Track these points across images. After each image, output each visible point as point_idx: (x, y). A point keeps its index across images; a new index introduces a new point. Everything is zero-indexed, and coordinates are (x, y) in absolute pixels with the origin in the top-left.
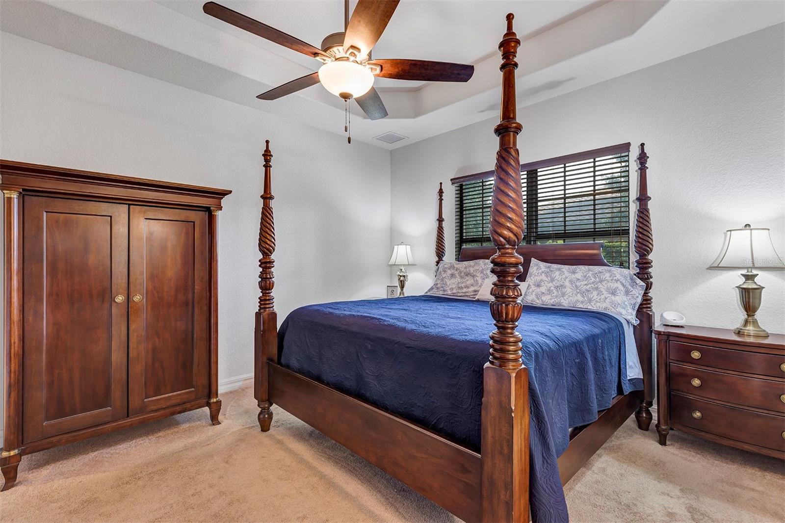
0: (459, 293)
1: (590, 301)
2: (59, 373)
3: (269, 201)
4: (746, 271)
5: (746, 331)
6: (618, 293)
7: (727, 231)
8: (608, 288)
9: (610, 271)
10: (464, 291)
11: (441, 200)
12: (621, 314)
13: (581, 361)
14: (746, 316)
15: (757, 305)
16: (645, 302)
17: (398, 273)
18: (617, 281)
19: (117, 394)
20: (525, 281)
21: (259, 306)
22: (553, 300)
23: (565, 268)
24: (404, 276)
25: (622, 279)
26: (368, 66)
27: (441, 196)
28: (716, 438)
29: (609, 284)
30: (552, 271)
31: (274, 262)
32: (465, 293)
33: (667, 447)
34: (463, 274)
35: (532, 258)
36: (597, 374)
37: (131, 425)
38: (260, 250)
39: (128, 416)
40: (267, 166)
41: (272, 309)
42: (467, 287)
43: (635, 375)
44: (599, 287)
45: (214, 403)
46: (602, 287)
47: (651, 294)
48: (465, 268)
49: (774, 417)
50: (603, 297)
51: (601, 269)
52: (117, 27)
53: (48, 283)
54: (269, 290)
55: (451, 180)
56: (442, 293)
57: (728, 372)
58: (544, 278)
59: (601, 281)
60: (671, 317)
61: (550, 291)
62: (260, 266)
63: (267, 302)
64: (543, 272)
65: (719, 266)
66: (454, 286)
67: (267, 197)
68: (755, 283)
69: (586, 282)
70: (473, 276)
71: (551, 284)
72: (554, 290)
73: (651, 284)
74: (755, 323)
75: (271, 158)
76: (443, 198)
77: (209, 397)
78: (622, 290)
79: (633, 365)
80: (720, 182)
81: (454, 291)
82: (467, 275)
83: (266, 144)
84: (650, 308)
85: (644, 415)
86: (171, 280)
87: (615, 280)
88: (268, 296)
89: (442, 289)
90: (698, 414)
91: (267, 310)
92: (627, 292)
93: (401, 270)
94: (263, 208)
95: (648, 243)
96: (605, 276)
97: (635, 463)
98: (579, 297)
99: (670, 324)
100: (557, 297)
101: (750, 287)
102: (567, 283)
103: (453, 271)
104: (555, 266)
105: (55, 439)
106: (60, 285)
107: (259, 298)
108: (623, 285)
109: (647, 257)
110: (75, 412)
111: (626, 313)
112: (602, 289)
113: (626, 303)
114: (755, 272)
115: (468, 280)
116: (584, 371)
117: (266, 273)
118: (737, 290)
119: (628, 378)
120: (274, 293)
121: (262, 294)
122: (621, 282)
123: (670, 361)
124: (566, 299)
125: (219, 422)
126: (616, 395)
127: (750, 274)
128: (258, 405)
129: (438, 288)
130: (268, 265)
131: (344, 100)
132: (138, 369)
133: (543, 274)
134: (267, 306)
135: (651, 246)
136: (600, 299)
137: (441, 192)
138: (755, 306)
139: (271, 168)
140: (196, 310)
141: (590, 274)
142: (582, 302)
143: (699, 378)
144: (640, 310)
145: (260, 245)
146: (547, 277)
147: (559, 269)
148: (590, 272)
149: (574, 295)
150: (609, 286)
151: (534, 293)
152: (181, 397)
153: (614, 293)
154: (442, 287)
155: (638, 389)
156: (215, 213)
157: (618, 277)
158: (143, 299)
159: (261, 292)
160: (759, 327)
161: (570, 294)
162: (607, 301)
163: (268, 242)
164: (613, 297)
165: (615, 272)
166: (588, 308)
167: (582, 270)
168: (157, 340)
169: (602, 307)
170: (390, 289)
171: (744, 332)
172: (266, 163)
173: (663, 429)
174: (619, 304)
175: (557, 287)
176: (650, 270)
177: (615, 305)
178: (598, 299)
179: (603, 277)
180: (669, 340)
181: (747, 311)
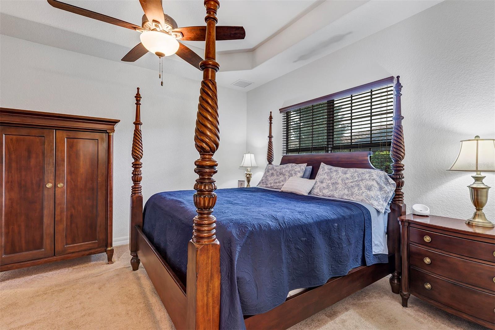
0: (274, 186)
1: (352, 194)
2: (12, 228)
3: (139, 126)
4: (476, 174)
5: (474, 223)
6: (372, 189)
7: (460, 141)
8: (366, 185)
9: (369, 173)
10: (277, 185)
11: (271, 123)
12: (373, 205)
13: (308, 239)
14: (476, 210)
15: (484, 201)
16: (397, 196)
17: (246, 172)
18: (373, 180)
19: (47, 242)
20: (314, 179)
21: (132, 192)
22: (329, 193)
23: (340, 169)
24: (250, 174)
25: (378, 179)
26: (173, 34)
27: (271, 121)
28: (442, 306)
29: (368, 182)
30: (331, 172)
31: (142, 164)
32: (278, 186)
33: (407, 308)
34: (278, 173)
35: (322, 163)
36: (332, 250)
37: (56, 260)
38: (133, 157)
39: (55, 255)
40: (138, 104)
41: (140, 194)
42: (279, 182)
43: (381, 251)
44: (360, 184)
45: (109, 250)
46: (362, 184)
47: (403, 190)
48: (280, 169)
49: (488, 295)
50: (361, 191)
51: (364, 171)
52: (50, 25)
53: (6, 175)
54: (138, 182)
55: (280, 110)
56: (265, 186)
57: (452, 254)
58: (326, 177)
59: (362, 180)
60: (418, 208)
61: (328, 186)
62: (132, 167)
63: (137, 189)
64: (326, 173)
65: (451, 169)
66: (272, 182)
67: (137, 123)
68: (483, 183)
69: (351, 181)
70: (284, 175)
71: (329, 182)
72: (331, 186)
73: (403, 183)
74: (483, 216)
75: (140, 99)
76: (272, 122)
77: (107, 247)
78: (376, 187)
79: (379, 244)
80: (460, 103)
81: (272, 185)
82: (280, 174)
83: (137, 90)
84: (401, 201)
85: (396, 282)
86: (82, 174)
87: (372, 179)
88: (137, 186)
89: (265, 183)
90: (428, 286)
91: (137, 194)
92: (381, 189)
93: (248, 170)
94: (135, 130)
95: (400, 152)
96: (366, 176)
97: (372, 318)
98: (346, 192)
99: (417, 214)
100: (332, 190)
101: (479, 187)
102: (340, 181)
103: (273, 171)
104: (334, 168)
105: (9, 266)
106: (13, 177)
107: (132, 187)
108: (378, 184)
109: (400, 162)
110: (21, 251)
111: (377, 204)
112: (362, 186)
113: (379, 197)
114: (483, 174)
115: (280, 178)
116: (311, 247)
117: (136, 171)
118: (468, 189)
119: (373, 253)
120: (142, 184)
121: (134, 184)
122: (376, 181)
123: (410, 242)
124: (337, 192)
125: (112, 262)
126: (360, 265)
127: (480, 176)
128: (131, 254)
129: (263, 183)
130: (137, 166)
131: (158, 57)
132: (62, 227)
133: (326, 174)
134: (137, 192)
135: (402, 154)
136: (359, 194)
137: (271, 118)
138: (482, 202)
139: (140, 105)
140: (99, 193)
141: (356, 175)
142: (347, 195)
143: (430, 258)
144: (393, 202)
145: (132, 154)
146: (328, 176)
147: (336, 171)
148: (356, 173)
149: (343, 190)
150: (367, 184)
151: (319, 188)
152: (88, 245)
153: (369, 188)
154: (265, 182)
155: (383, 262)
156: (111, 134)
157: (375, 177)
158: (64, 186)
159: (133, 183)
160: (486, 219)
161: (340, 189)
162: (364, 194)
163: (138, 152)
164: (368, 192)
165: (373, 173)
166: (351, 199)
167: (351, 171)
168: (73, 211)
169: (360, 199)
170: (240, 183)
171: (473, 223)
172: (137, 102)
173: (404, 294)
174: (373, 197)
175: (333, 184)
176: (402, 172)
177: (369, 198)
178: (358, 193)
179: (364, 177)
180: (410, 226)
181: (476, 206)
